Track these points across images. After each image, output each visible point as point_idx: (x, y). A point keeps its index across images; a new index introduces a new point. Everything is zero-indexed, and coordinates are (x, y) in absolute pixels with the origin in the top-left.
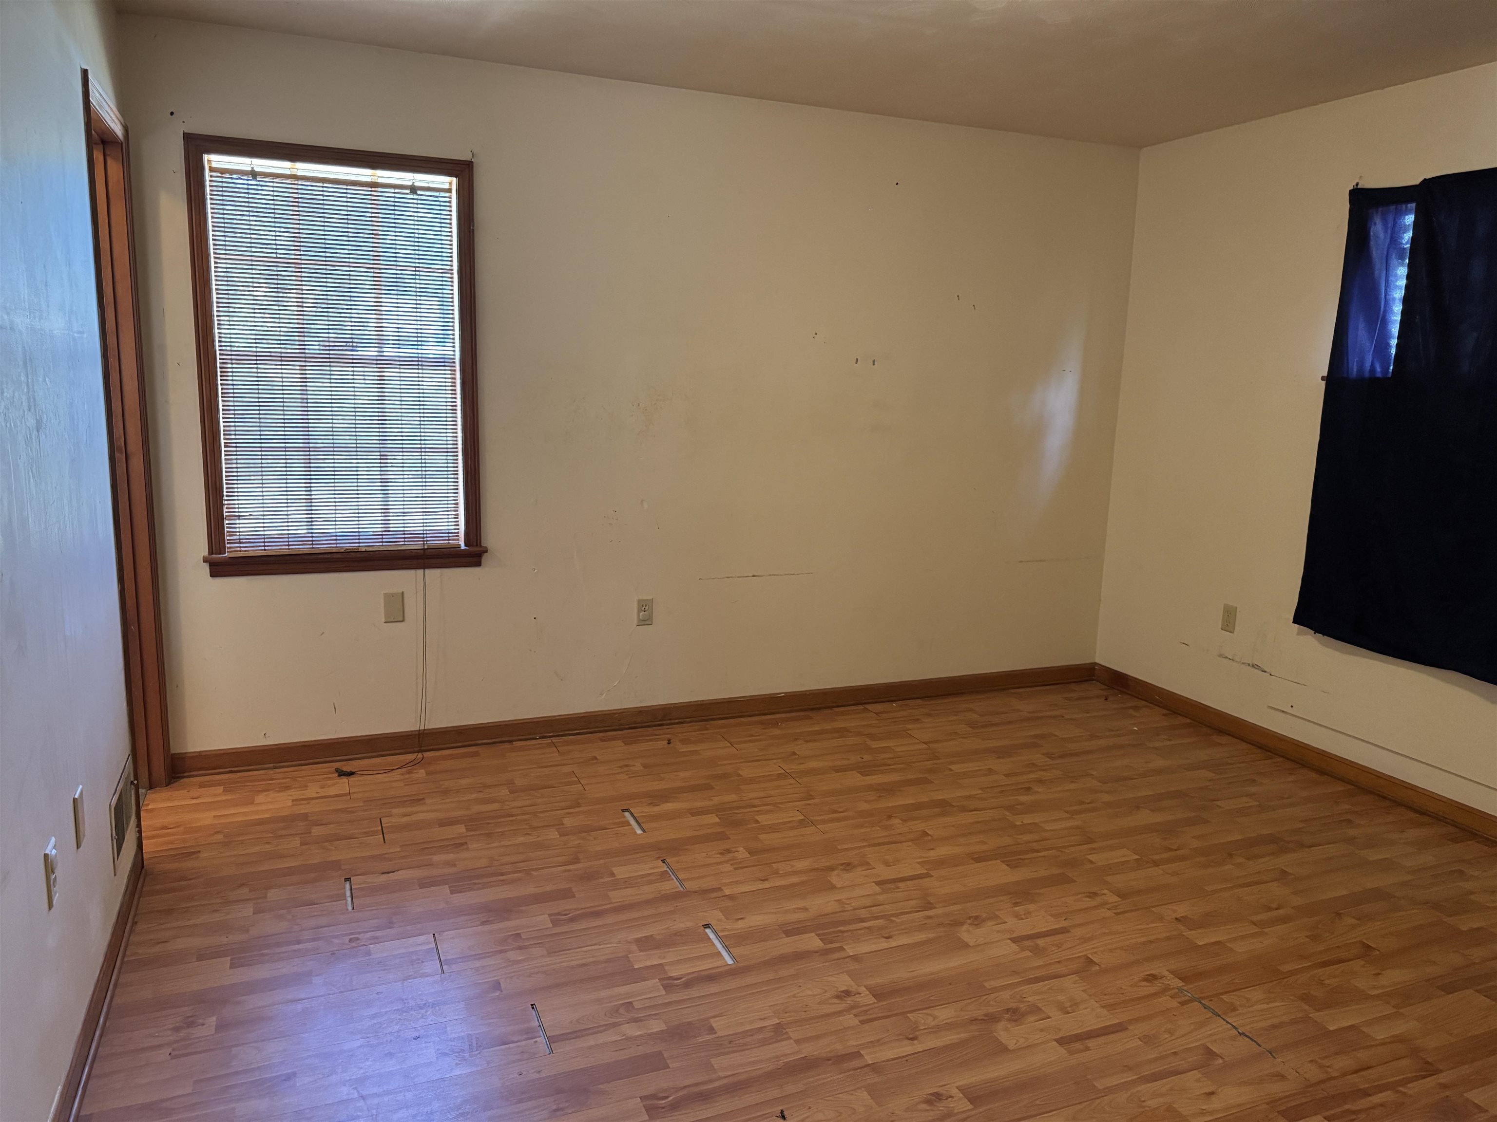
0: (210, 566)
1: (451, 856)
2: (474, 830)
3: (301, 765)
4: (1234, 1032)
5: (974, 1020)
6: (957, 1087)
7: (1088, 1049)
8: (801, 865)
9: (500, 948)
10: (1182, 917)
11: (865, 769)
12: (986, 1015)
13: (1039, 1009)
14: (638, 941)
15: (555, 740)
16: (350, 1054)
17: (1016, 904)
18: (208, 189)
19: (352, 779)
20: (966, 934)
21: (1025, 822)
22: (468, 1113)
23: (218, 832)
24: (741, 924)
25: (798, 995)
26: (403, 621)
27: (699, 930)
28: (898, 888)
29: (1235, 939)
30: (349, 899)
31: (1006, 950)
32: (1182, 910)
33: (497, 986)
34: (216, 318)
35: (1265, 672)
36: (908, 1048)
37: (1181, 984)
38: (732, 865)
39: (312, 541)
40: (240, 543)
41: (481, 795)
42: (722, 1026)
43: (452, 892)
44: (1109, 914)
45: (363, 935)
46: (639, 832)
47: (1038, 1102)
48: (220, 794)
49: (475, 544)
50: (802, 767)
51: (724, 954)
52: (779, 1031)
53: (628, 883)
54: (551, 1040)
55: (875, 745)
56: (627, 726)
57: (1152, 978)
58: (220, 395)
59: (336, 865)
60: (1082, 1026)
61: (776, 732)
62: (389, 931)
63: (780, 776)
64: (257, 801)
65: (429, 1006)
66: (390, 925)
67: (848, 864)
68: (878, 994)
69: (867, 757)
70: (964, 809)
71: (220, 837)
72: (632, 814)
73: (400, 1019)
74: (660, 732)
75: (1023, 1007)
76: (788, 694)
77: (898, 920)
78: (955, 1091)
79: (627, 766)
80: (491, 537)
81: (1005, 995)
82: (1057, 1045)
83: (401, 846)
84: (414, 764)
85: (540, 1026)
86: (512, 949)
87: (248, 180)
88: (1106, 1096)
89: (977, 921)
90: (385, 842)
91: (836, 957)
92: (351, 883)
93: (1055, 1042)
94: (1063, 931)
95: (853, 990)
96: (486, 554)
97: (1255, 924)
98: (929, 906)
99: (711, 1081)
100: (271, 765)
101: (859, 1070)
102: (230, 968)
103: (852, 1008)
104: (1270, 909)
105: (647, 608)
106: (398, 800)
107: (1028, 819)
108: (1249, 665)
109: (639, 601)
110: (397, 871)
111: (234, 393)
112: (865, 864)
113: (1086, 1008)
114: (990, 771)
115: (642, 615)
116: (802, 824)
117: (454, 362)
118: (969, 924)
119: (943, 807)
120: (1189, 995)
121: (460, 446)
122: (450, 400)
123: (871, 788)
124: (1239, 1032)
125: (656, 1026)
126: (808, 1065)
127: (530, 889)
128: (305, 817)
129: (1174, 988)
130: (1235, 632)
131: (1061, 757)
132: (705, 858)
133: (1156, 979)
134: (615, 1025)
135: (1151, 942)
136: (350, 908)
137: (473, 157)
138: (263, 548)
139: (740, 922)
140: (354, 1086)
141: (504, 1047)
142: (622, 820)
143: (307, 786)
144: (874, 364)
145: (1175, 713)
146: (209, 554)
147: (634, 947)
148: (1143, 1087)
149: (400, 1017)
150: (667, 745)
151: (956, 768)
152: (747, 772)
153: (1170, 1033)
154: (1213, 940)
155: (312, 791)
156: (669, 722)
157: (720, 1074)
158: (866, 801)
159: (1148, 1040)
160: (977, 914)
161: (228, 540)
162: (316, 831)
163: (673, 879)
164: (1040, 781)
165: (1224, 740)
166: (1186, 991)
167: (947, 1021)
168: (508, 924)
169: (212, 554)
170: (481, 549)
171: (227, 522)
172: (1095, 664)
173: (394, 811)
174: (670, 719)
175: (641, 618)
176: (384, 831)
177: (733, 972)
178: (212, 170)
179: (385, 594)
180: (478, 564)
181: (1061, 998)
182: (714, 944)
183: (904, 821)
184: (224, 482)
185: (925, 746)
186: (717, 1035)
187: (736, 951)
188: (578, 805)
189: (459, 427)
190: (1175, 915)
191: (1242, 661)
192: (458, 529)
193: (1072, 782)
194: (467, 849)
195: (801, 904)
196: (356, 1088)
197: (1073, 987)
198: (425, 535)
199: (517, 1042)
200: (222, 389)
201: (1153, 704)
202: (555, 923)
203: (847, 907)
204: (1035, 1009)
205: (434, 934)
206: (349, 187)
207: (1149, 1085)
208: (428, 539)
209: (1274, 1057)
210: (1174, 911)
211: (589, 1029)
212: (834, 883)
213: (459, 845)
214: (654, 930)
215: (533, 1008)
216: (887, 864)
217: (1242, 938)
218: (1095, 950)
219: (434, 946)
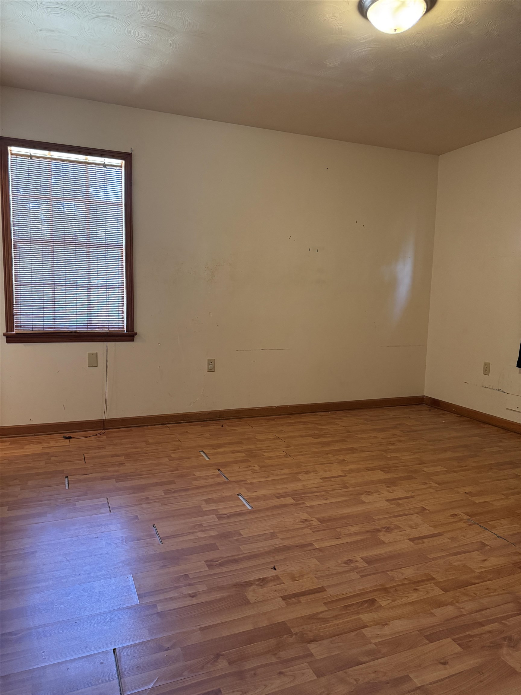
0: (7, 337)
1: (117, 468)
2: (129, 458)
3: (47, 434)
4: (496, 536)
5: (368, 531)
6: (360, 557)
7: (424, 543)
8: (284, 471)
9: (138, 503)
10: (468, 492)
11: (314, 436)
12: (374, 529)
13: (400, 527)
14: (206, 500)
15: (168, 425)
16: (63, 544)
17: (388, 487)
18: (10, 163)
19: (71, 440)
20: (363, 498)
21: (392, 456)
22: (120, 567)
23: (6, 459)
24: (255, 494)
25: (283, 521)
26: (97, 366)
27: (235, 496)
28: (331, 480)
29: (494, 501)
30: (67, 485)
31: (383, 504)
32: (468, 489)
33: (137, 517)
34: (12, 222)
35: (505, 392)
36: (336, 542)
37: (468, 517)
38: (251, 471)
39: (55, 327)
40: (21, 327)
41: (132, 446)
42: (245, 533)
43: (116, 482)
44: (433, 491)
45: (73, 498)
46: (207, 459)
47: (400, 563)
48: (8, 445)
49: (131, 331)
50: (285, 435)
51: (247, 505)
52: (273, 535)
53: (200, 478)
54: (162, 539)
55: (320, 427)
56: (203, 420)
57: (454, 515)
58: (13, 257)
59: (62, 472)
60: (421, 534)
61: (273, 422)
62: (86, 497)
63: (275, 439)
64: (25, 448)
65: (103, 525)
66: (86, 494)
67: (307, 471)
68: (321, 521)
69: (316, 432)
70: (363, 451)
71: (6, 461)
72: (204, 453)
73: (88, 530)
74: (218, 422)
75: (392, 526)
76: (279, 407)
77: (331, 493)
78: (359, 559)
79: (202, 435)
80: (139, 328)
81: (384, 522)
82: (409, 541)
83: (93, 465)
84: (100, 434)
85: (157, 533)
86: (145, 504)
87: (28, 159)
88: (433, 561)
89: (369, 493)
90: (85, 463)
91: (302, 506)
92: (68, 478)
93: (408, 540)
94: (412, 497)
95: (309, 519)
96: (136, 335)
97: (503, 494)
98: (346, 487)
99: (239, 555)
100: (33, 434)
101: (312, 551)
102: (8, 510)
103: (309, 526)
104: (510, 489)
105: (212, 364)
106: (93, 447)
107: (393, 455)
108: (497, 390)
109: (209, 360)
110: (91, 474)
111: (20, 257)
112: (315, 471)
113: (423, 527)
114: (375, 437)
115: (210, 366)
116: (285, 456)
117: (122, 246)
118: (365, 494)
119: (353, 450)
120: (473, 522)
121: (125, 285)
122: (120, 263)
123: (319, 443)
124: (498, 536)
125: (213, 533)
126: (287, 548)
127: (155, 481)
128: (48, 454)
129: (465, 519)
130: (490, 375)
131: (408, 432)
132: (239, 469)
133: (457, 516)
134: (193, 533)
135: (453, 501)
136: (67, 488)
137: (132, 151)
138: (32, 330)
139: (255, 493)
140: (65, 556)
141: (139, 541)
142: (200, 455)
143: (49, 442)
144: (318, 252)
145: (462, 416)
146: (6, 332)
147: (204, 503)
148: (451, 557)
149: (88, 529)
150: (222, 427)
151: (359, 436)
152: (259, 437)
153: (464, 536)
154: (483, 501)
155: (52, 444)
156: (223, 418)
157: (244, 552)
158: (316, 448)
159: (453, 539)
160: (369, 490)
161: (15, 325)
162: (53, 459)
163: (223, 477)
164: (400, 441)
165: (486, 426)
166: (471, 520)
167: (355, 532)
168: (143, 494)
169: (8, 332)
170: (134, 333)
171: (15, 317)
172: (424, 396)
173: (90, 451)
174: (223, 417)
175: (209, 368)
176: (85, 459)
177: (250, 512)
178: (12, 154)
179: (88, 353)
180: (133, 340)
181: (411, 523)
182: (242, 501)
183: (334, 455)
184: (14, 298)
185: (344, 428)
186: (243, 537)
187: (252, 504)
188: (179, 449)
189: (124, 276)
190: (465, 491)
191: (493, 388)
192: (123, 324)
193: (414, 441)
194: (125, 466)
195: (284, 486)
196: (65, 557)
197: (416, 519)
198: (108, 326)
199: (145, 539)
200: (14, 255)
201: (451, 412)
202: (165, 493)
203: (306, 488)
204: (398, 527)
205: (107, 498)
206: (75, 164)
207: (454, 557)
208: (109, 328)
209: (515, 546)
210: (464, 490)
211: (179, 534)
212: (300, 478)
213: (122, 464)
214: (214, 496)
215: (154, 526)
216: (326, 471)
217: (498, 500)
218: (427, 505)
219: (107, 502)
